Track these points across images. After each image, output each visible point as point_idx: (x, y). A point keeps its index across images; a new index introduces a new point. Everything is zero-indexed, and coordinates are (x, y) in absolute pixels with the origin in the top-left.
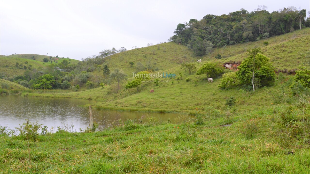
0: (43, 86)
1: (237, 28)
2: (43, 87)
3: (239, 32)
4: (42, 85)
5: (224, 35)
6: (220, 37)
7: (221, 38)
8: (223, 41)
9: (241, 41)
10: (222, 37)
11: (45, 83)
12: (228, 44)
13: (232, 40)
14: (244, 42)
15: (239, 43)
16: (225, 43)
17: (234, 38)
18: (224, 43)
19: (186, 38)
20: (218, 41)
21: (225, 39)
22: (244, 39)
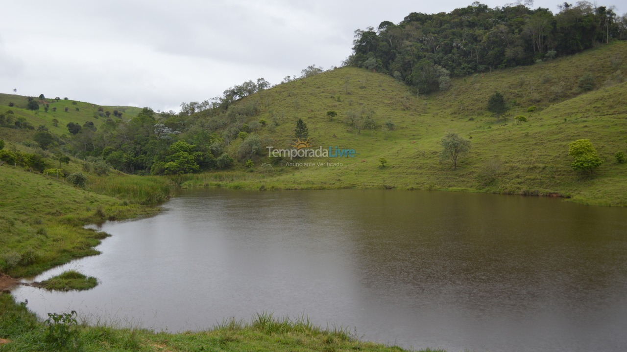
0: (183, 166)
1: (490, 40)
2: (185, 167)
3: (493, 48)
4: (182, 163)
5: (466, 54)
6: (459, 57)
7: (461, 59)
8: (466, 65)
9: (500, 64)
10: (461, 57)
11: (186, 160)
12: (475, 70)
13: (481, 63)
14: (506, 66)
15: (496, 68)
16: (470, 68)
17: (484, 60)
18: (468, 69)
19: (382, 58)
20: (454, 65)
21: (469, 62)
22: (505, 61)
